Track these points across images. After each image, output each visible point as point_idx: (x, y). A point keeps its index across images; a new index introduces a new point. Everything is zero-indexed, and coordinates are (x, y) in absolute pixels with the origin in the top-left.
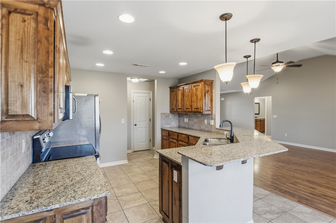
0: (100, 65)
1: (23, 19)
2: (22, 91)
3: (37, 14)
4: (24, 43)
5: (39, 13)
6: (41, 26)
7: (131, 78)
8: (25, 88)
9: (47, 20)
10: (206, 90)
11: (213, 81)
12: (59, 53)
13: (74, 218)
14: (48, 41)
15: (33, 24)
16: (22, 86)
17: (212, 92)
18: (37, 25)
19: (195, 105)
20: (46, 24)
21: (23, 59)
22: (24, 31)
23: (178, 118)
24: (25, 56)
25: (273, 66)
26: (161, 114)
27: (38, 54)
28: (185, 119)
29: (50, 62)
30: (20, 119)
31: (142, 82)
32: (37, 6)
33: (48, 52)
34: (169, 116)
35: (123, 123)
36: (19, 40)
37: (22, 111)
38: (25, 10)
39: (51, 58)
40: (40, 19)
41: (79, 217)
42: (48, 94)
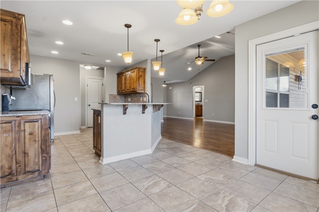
0: (55, 52)
1: (5, 24)
2: (4, 58)
3: (12, 21)
4: (5, 35)
5: (13, 21)
6: (14, 28)
7: (84, 66)
8: (6, 57)
9: (17, 25)
10: (140, 74)
11: (146, 68)
12: (23, 41)
13: (31, 123)
14: (18, 35)
15: (10, 27)
16: (4, 56)
17: (144, 77)
18: (12, 27)
19: (132, 86)
20: (17, 27)
21: (5, 43)
22: (5, 30)
23: (124, 99)
24: (6, 42)
25: (196, 60)
26: (110, 95)
27: (12, 41)
28: (129, 99)
29: (18, 45)
30: (3, 71)
31: (95, 70)
32: (12, 18)
33: (17, 40)
34: (116, 97)
35: (76, 100)
36: (3, 34)
37: (4, 68)
38: (6, 20)
39: (19, 43)
40: (13, 24)
41: (34, 123)
42: (17, 61)
